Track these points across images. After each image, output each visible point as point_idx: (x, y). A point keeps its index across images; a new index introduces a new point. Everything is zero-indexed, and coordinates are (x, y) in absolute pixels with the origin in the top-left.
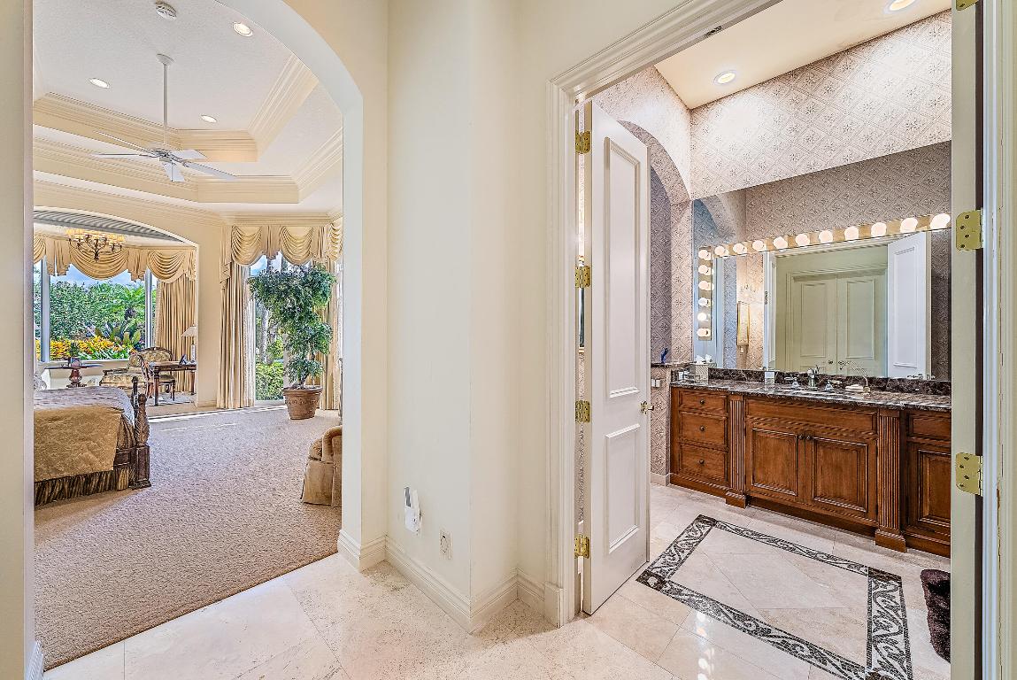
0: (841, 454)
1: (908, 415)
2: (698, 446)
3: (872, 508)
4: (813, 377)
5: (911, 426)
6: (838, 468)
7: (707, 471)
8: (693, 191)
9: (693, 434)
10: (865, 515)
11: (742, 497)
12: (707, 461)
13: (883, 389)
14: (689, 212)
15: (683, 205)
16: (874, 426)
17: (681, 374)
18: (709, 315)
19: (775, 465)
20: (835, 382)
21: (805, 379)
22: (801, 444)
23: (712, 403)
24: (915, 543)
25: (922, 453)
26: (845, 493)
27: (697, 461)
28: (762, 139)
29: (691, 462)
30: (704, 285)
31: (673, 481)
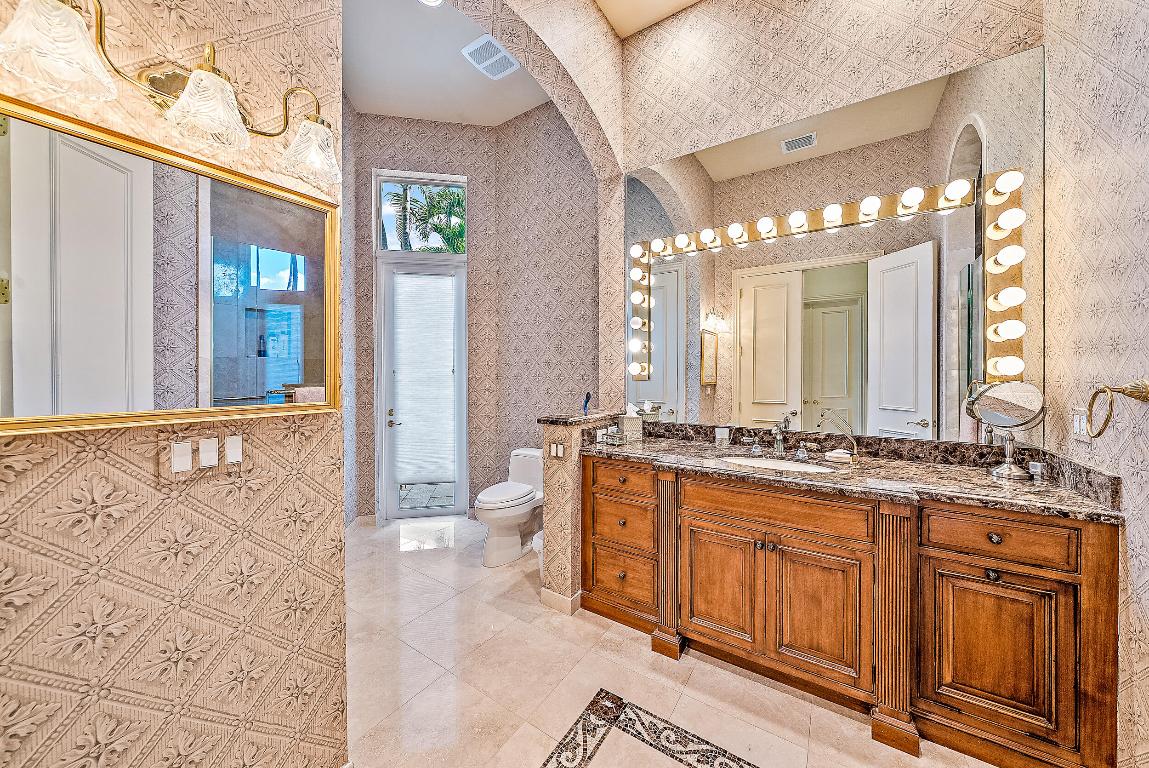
0: (818, 574)
1: (921, 509)
2: (619, 550)
3: (866, 671)
4: (780, 437)
5: (925, 527)
6: (816, 600)
7: (629, 590)
8: (625, 159)
9: (611, 530)
10: (856, 684)
11: (675, 641)
12: (630, 575)
13: (876, 455)
14: (620, 191)
15: (613, 180)
16: (871, 531)
17: (600, 433)
18: (647, 343)
19: (722, 588)
20: (808, 444)
21: (770, 438)
22: (760, 554)
23: (639, 482)
24: (933, 731)
25: (942, 575)
26: (826, 640)
27: (617, 573)
28: (714, 79)
29: (607, 575)
30: (637, 298)
31: (585, 604)
